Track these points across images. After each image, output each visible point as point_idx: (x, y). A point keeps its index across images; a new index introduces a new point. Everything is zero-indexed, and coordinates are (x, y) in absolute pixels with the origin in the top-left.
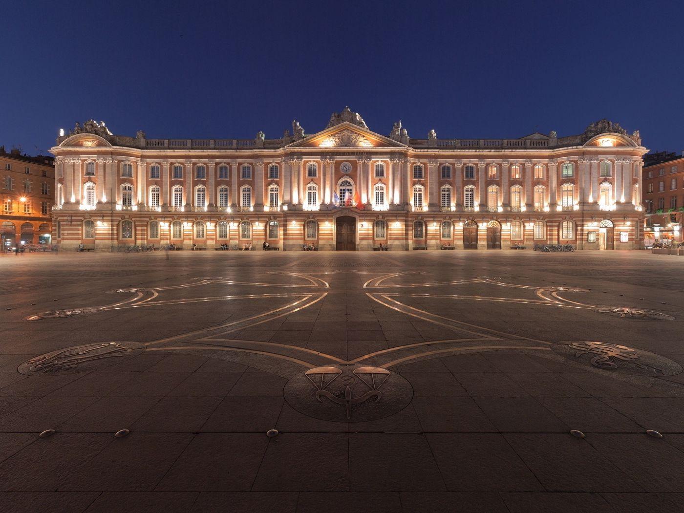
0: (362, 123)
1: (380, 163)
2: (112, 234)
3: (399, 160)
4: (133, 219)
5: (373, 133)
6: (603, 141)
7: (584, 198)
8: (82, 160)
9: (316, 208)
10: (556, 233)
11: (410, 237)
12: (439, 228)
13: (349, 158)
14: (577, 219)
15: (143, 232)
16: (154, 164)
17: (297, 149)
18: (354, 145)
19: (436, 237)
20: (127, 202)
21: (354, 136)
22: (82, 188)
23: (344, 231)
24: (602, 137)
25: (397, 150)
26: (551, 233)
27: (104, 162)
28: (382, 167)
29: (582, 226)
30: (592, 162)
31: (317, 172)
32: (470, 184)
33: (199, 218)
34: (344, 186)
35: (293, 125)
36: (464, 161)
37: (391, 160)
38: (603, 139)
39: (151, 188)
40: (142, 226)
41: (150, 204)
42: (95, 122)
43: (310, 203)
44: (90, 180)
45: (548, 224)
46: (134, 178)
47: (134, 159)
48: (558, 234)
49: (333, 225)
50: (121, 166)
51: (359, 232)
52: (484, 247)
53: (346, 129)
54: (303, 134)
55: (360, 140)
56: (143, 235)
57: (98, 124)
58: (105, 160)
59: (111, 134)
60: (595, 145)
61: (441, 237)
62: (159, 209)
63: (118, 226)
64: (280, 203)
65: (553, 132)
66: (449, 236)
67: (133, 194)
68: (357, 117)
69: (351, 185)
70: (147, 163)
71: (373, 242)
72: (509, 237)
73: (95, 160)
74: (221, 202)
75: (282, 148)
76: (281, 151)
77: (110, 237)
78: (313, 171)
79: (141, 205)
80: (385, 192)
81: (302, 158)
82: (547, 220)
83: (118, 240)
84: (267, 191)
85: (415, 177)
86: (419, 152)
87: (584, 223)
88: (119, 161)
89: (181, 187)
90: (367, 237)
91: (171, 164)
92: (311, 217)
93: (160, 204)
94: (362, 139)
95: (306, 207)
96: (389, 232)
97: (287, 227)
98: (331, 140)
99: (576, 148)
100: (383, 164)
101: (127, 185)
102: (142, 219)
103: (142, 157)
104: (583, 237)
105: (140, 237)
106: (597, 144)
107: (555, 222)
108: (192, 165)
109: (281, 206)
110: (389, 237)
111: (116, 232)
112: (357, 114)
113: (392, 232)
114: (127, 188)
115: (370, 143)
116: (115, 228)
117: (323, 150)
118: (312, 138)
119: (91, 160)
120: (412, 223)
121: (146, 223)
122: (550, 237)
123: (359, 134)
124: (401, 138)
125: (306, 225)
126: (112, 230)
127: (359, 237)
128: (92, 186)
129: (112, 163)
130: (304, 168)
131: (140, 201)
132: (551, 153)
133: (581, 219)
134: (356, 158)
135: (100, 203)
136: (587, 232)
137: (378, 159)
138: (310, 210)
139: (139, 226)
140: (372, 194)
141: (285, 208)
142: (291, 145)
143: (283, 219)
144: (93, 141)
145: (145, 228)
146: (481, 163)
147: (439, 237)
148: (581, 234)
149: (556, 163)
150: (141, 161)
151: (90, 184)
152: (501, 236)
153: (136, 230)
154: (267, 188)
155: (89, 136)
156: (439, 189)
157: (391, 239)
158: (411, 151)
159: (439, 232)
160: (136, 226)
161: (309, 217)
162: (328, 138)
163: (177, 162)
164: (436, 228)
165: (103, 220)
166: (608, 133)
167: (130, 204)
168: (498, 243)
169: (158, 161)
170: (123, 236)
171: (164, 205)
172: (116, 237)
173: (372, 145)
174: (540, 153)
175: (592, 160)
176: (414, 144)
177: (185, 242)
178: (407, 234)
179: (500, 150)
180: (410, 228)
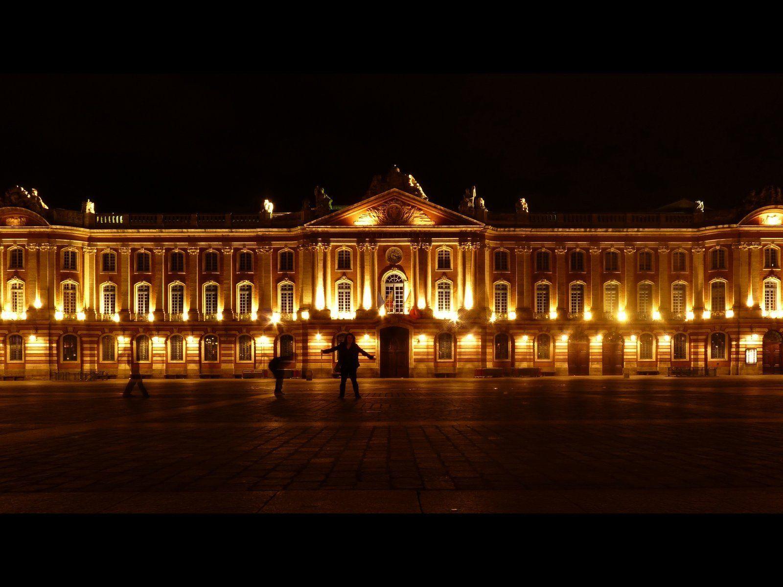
0: (418, 190)
1: (444, 248)
2: (50, 355)
3: (472, 245)
4: (79, 333)
5: (433, 204)
6: (768, 216)
7: (740, 300)
8: (4, 246)
9: (350, 315)
10: (703, 350)
11: (489, 357)
12: (532, 344)
13: (398, 241)
14: (731, 330)
15: (93, 352)
16: (108, 251)
17: (321, 229)
18: (406, 223)
19: (528, 357)
20: (70, 307)
21: (406, 209)
22: (5, 287)
23: (391, 349)
24: (764, 212)
25: (469, 229)
26: (696, 350)
27: (37, 249)
28: (447, 253)
29: (738, 340)
30: (751, 247)
31: (352, 262)
32: (577, 279)
33: (175, 330)
34: (391, 282)
35: (316, 193)
36: (570, 244)
37: (460, 245)
38: (768, 214)
39: (103, 286)
40: (91, 342)
41: (102, 311)
42: (22, 189)
43: (341, 308)
44: (17, 275)
45: (692, 337)
46: (79, 272)
47: (79, 243)
48: (706, 351)
49: (376, 340)
50: (62, 254)
51: (414, 350)
52: (599, 371)
53: (394, 199)
54: (331, 207)
55: (415, 215)
56: (92, 355)
57: (26, 193)
58: (40, 245)
59: (47, 208)
60: (757, 223)
61: (536, 357)
62: (116, 318)
63: (58, 342)
64: (296, 308)
65: (699, 202)
66: (547, 356)
67: (78, 294)
68: (411, 181)
69: (401, 282)
70: (97, 249)
71: (435, 366)
72: (635, 357)
73: (23, 246)
74: (207, 307)
75: (299, 227)
76: (297, 230)
77: (48, 358)
78: (346, 260)
79: (89, 311)
80: (452, 291)
81: (329, 242)
82: (689, 331)
83: (57, 363)
84: (277, 290)
85: (497, 268)
86: (501, 231)
87: (741, 336)
88: (60, 248)
89: (147, 284)
90: (425, 357)
91: (134, 250)
92: (343, 328)
93: (117, 310)
94: (417, 214)
95: (336, 314)
96: (458, 350)
97: (309, 344)
98: (371, 214)
99: (729, 227)
100: (449, 249)
101: (70, 282)
102: (92, 332)
103: (91, 240)
104: (740, 356)
105: (88, 359)
106: (758, 221)
107: (702, 334)
108: (164, 251)
109: (299, 312)
110: (458, 357)
111: (55, 352)
112: (410, 176)
113: (463, 350)
114: (70, 287)
115: (429, 220)
116: (54, 345)
117: (361, 229)
118: (345, 212)
119: (18, 245)
120: (492, 338)
121: (96, 339)
122: (695, 357)
123: (413, 207)
124: (476, 213)
125: (336, 340)
126: (50, 348)
127: (414, 357)
128: (19, 284)
129: (49, 249)
130: (333, 257)
131: (88, 306)
132: (695, 233)
133: (737, 330)
134: (408, 241)
135: (31, 309)
136: (744, 350)
137: (442, 243)
138: (341, 318)
139: (86, 342)
140: (433, 295)
141: (306, 315)
142: (312, 222)
143: (301, 331)
144: (20, 218)
145: (96, 346)
146: (594, 249)
147: (532, 357)
148: (736, 352)
149: (703, 248)
150: (89, 245)
151: (15, 281)
152: (623, 355)
153: (82, 349)
154: (276, 286)
155: (16, 210)
156: (533, 286)
157: (461, 360)
158: (490, 231)
159: (532, 351)
160: (82, 343)
161: (340, 327)
162: (368, 212)
163: (142, 248)
164: (528, 344)
165: (38, 335)
166: (773, 206)
167: (74, 311)
168: (619, 366)
169: (113, 245)
170: (65, 359)
171: (124, 312)
172: (55, 358)
173: (433, 223)
174: (679, 233)
175: (751, 244)
176: (493, 220)
177: (155, 366)
178: (484, 353)
179: (621, 230)
180: (488, 344)
